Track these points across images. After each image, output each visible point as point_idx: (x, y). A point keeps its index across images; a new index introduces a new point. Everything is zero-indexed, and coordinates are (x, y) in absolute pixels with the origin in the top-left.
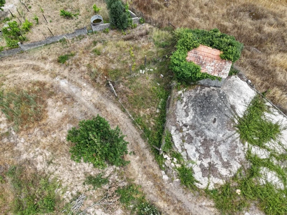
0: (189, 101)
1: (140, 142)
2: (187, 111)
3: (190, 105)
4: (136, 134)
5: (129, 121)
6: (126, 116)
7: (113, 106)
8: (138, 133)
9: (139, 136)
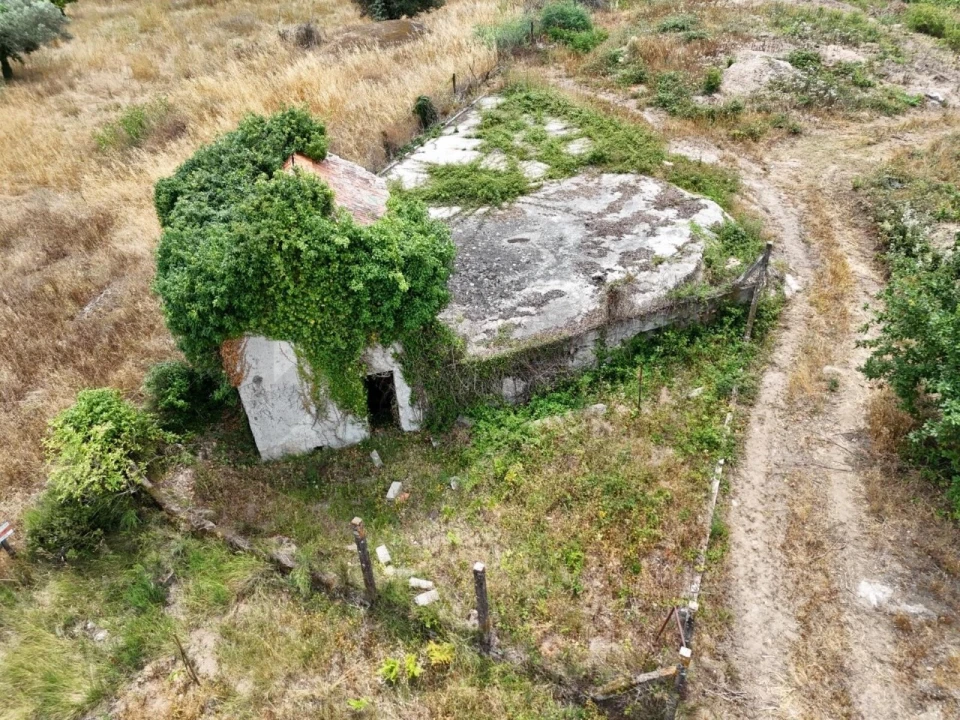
0: (491, 313)
1: (773, 392)
2: (540, 302)
3: (507, 304)
4: (761, 420)
5: (740, 482)
6: (733, 515)
7: (748, 617)
8: (754, 419)
9: (758, 406)
